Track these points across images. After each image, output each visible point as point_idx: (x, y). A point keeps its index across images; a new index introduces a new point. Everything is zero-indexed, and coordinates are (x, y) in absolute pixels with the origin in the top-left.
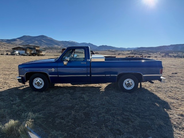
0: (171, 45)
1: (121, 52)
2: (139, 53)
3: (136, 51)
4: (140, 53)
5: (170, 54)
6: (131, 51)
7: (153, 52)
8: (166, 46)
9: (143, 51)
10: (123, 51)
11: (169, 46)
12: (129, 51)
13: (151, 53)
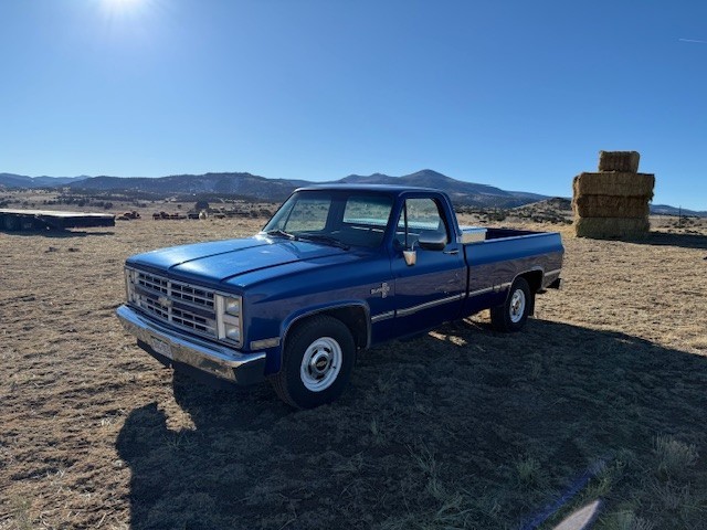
0: (209, 175)
1: (8, 194)
2: (95, 200)
3: (80, 191)
4: (105, 202)
5: (212, 206)
6: (61, 190)
7: (153, 199)
8: (192, 177)
9: (114, 191)
10: (16, 189)
11: (201, 177)
12: (50, 190)
13: (145, 202)
